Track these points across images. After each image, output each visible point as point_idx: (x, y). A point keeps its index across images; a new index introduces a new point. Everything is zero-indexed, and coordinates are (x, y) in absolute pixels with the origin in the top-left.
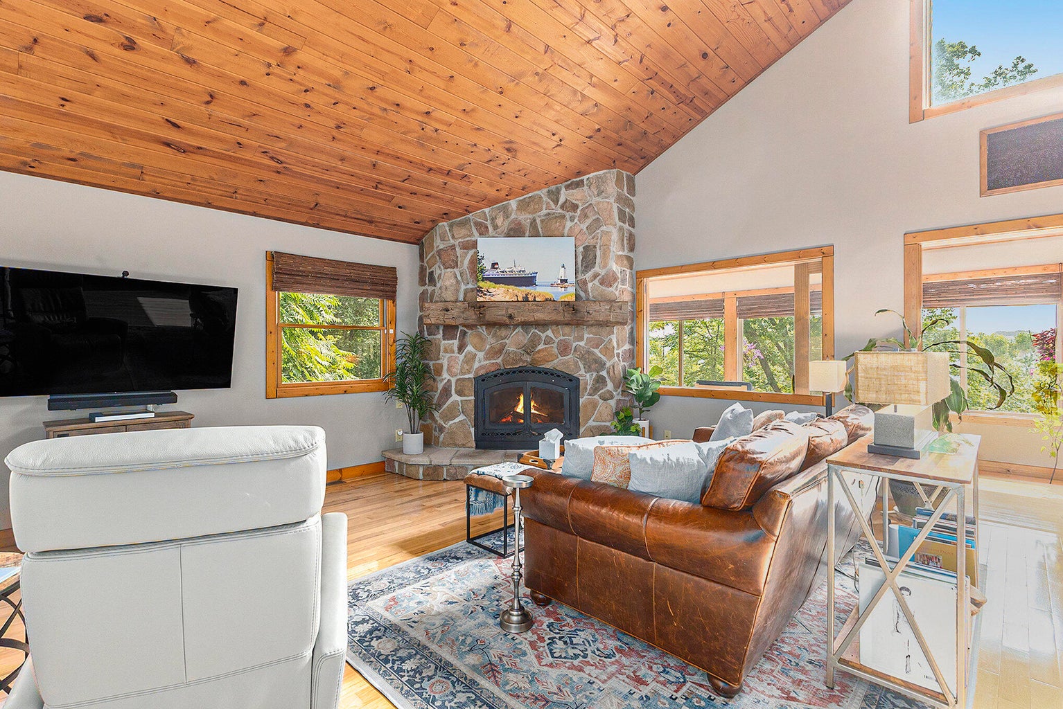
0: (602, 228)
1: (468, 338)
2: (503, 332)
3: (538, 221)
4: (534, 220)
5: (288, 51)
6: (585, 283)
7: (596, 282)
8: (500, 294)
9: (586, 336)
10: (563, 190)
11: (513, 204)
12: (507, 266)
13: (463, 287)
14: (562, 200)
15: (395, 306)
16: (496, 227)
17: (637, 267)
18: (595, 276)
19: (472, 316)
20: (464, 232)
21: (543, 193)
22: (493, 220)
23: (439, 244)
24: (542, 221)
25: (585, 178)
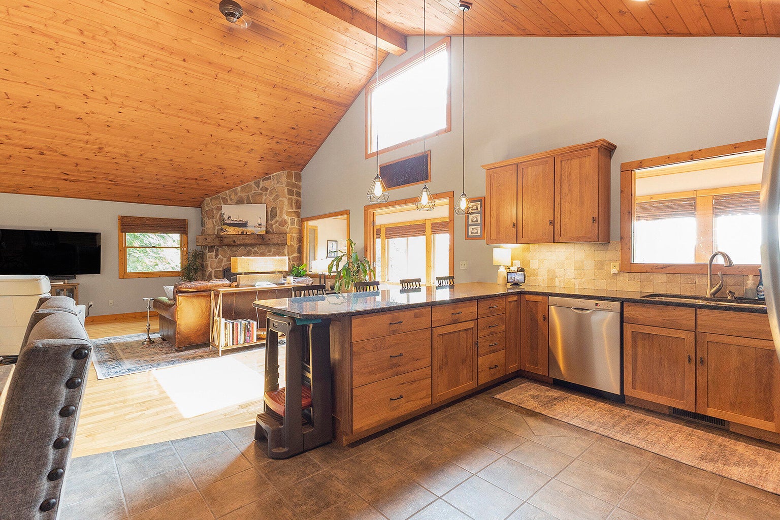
0: (280, 199)
1: (220, 251)
2: (235, 249)
3: (250, 196)
4: (248, 196)
5: (100, 148)
6: (271, 225)
7: (277, 224)
8: (231, 231)
9: (273, 250)
10: (261, 182)
11: (239, 188)
12: (235, 218)
13: (217, 228)
14: (261, 186)
15: (188, 237)
16: (231, 200)
17: (302, 216)
18: (276, 222)
19: (217, 242)
20: (217, 202)
21: (252, 183)
22: (230, 196)
23: (206, 208)
24: (252, 196)
25: (272, 175)
